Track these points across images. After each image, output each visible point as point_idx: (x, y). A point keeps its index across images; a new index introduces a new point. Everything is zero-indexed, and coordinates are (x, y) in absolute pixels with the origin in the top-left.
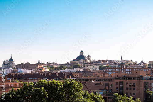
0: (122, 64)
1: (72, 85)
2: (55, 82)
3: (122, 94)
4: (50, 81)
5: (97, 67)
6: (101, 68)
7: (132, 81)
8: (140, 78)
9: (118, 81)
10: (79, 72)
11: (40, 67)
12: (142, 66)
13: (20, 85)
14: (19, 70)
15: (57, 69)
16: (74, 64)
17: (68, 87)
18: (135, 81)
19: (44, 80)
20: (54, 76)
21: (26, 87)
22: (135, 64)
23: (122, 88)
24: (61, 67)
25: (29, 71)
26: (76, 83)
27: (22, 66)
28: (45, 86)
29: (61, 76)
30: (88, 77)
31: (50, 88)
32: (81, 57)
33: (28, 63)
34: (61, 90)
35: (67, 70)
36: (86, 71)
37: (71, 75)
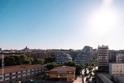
0: (39, 50)
1: (23, 56)
2: (17, 55)
3: (39, 58)
4: (15, 55)
5: (31, 51)
6: (32, 51)
7: (41, 55)
8: (44, 54)
9: (37, 55)
10: (25, 52)
11: (12, 51)
12: (44, 51)
13: (4, 56)
14: (4, 52)
15: (18, 51)
16: (24, 50)
18: (42, 55)
19: (13, 55)
20: (17, 54)
21: (6, 57)
22: (42, 50)
23: (39, 56)
24: (19, 51)
25: (8, 52)
26: (24, 55)
27: (5, 51)
28: (14, 56)
29: (19, 54)
30: (28, 54)
31: (16, 57)
32: (26, 48)
34: (19, 57)
35: (21, 52)
36: (28, 52)
37: (23, 53)
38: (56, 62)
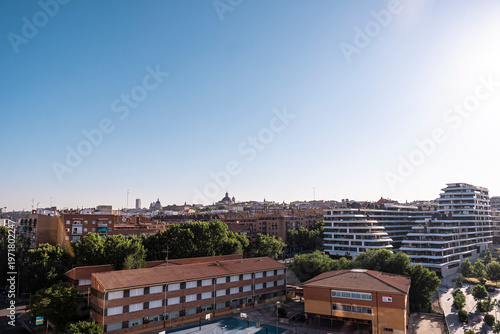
0: (265, 205)
1: (217, 226)
2: (201, 223)
3: (265, 233)
4: (196, 223)
5: (241, 209)
6: (245, 209)
7: (275, 222)
8: (282, 218)
9: (261, 221)
10: (224, 214)
11: (186, 208)
12: (284, 207)
13: (167, 227)
14: (166, 212)
15: (203, 210)
16: (219, 206)
17: (214, 228)
18: (277, 221)
19: (190, 222)
20: (200, 217)
21: (172, 228)
22: (278, 205)
23: (265, 228)
24: (207, 208)
25: (175, 213)
26: (221, 224)
27: (169, 208)
28: (191, 227)
29: (207, 218)
30: (233, 218)
31: (197, 229)
32: (227, 198)
33: (175, 205)
34: (207, 231)
35: (212, 212)
36: (231, 212)
37: (216, 216)
38: (327, 253)
